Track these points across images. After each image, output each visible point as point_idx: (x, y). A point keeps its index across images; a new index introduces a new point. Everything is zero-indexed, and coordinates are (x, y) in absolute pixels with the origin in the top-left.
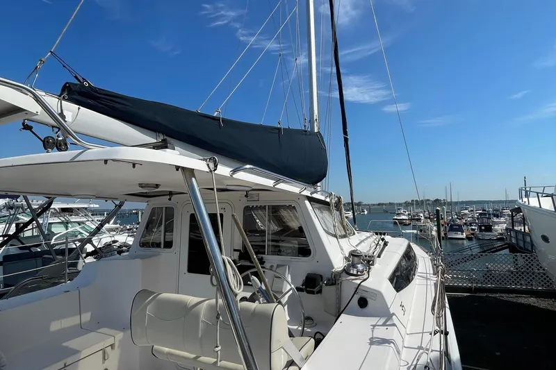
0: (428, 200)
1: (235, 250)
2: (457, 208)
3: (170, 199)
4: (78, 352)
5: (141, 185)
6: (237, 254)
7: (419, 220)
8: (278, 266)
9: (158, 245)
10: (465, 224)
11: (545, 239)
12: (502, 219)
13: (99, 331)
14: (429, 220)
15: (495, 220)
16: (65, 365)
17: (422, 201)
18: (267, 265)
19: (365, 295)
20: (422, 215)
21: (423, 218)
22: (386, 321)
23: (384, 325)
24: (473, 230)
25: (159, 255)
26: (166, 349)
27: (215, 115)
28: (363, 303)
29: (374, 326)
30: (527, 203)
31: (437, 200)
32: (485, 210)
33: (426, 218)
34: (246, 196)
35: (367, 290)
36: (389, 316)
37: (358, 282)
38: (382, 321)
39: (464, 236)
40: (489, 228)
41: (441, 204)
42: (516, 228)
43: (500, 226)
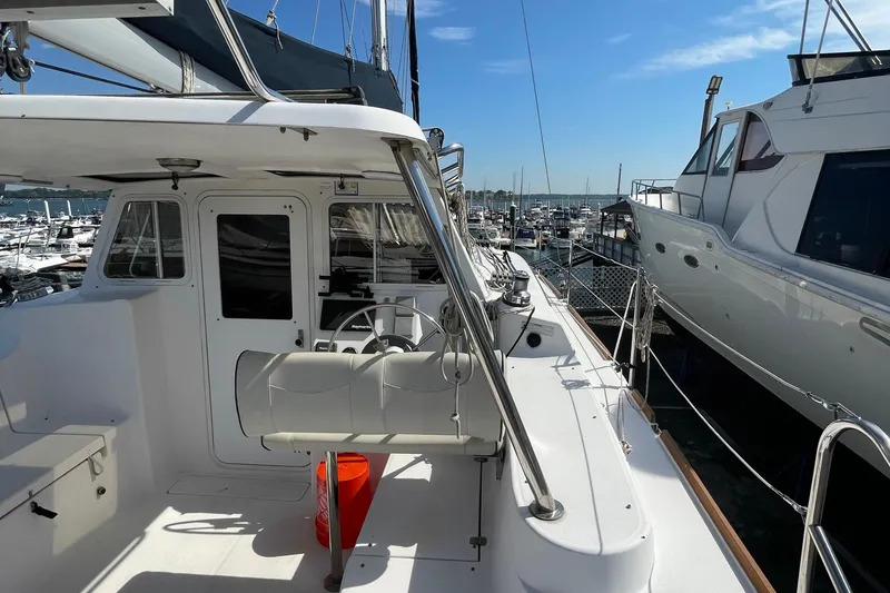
0: (489, 192)
1: (321, 278)
2: (527, 205)
3: (175, 187)
4: (46, 470)
5: (164, 162)
6: (326, 283)
7: (478, 221)
8: (399, 299)
9: (149, 272)
10: (536, 227)
11: (660, 248)
12: (580, 221)
13: (59, 431)
14: (491, 222)
15: (573, 222)
16: (30, 493)
17: (481, 194)
18: (378, 298)
19: (536, 330)
20: (481, 214)
21: (482, 218)
22: (568, 360)
23: (566, 364)
24: (546, 236)
25: (155, 291)
26: (289, 435)
27: (269, 23)
28: (534, 340)
29: (556, 367)
30: (644, 202)
31: (500, 192)
32: (560, 209)
33: (486, 218)
34: (342, 186)
35: (541, 324)
36: (571, 354)
37: (528, 314)
38: (562, 361)
39: (535, 245)
40: (565, 234)
41: (505, 197)
42: (605, 233)
43: (579, 231)
